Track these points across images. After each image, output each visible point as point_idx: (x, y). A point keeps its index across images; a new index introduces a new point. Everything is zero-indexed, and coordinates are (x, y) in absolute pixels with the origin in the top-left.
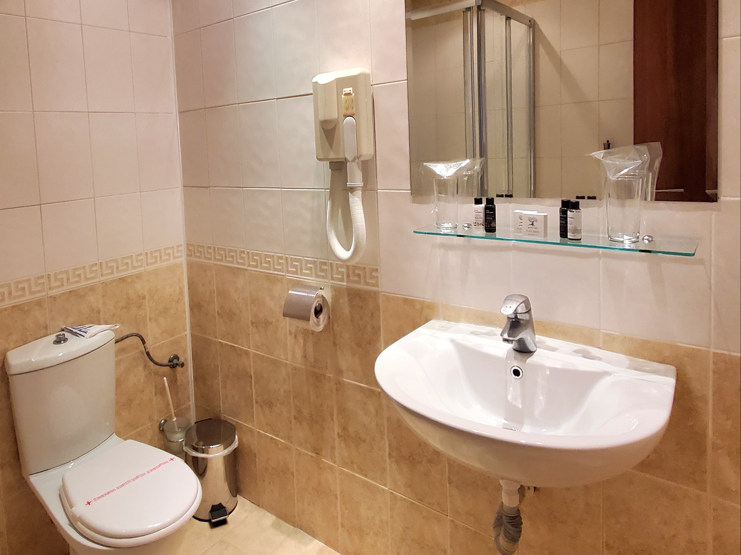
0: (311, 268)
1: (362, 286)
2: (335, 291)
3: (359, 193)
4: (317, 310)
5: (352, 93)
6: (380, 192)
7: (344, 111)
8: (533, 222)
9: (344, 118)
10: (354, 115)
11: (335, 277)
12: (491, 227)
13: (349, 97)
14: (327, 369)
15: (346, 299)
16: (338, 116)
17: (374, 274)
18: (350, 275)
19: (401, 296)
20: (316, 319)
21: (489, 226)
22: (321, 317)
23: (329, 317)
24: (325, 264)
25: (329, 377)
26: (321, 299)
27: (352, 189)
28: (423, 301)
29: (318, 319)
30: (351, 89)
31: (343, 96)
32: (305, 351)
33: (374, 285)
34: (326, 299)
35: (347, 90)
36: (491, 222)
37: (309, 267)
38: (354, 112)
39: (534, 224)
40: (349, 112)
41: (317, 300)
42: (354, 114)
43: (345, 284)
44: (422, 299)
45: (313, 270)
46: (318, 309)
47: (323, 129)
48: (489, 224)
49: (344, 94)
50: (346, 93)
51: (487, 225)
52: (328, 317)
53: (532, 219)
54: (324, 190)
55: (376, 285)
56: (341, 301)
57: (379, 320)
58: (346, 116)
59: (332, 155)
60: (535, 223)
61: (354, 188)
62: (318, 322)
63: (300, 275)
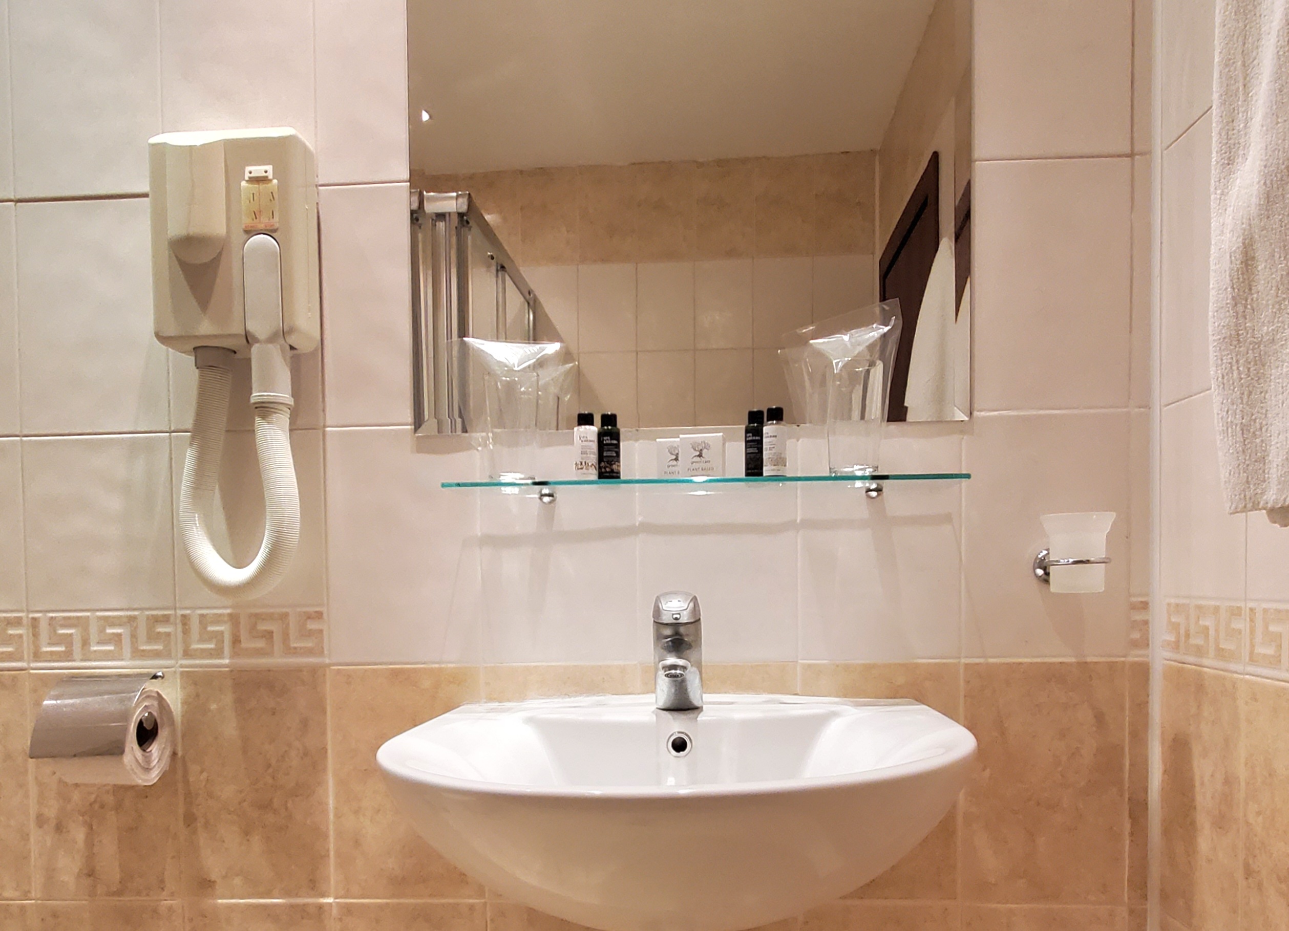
0: (119, 635)
1: (278, 660)
2: (195, 684)
3: (283, 419)
4: (145, 728)
5: (271, 177)
6: (331, 431)
7: (247, 221)
8: (701, 450)
9: (246, 236)
10: (275, 231)
11: (196, 650)
12: (612, 471)
13: (262, 186)
14: (163, 889)
15: (228, 698)
16: (227, 232)
17: (312, 625)
18: (242, 638)
19: (384, 667)
20: (141, 752)
21: (608, 470)
22: (155, 748)
23: (174, 754)
24: (166, 620)
25: (170, 909)
26: (156, 703)
27: (265, 409)
28: (440, 670)
29: (148, 754)
30: (269, 168)
31: (243, 184)
32: (90, 857)
33: (310, 652)
34: (169, 706)
35: (258, 170)
36: (612, 461)
37: (113, 634)
38: (277, 225)
39: (703, 455)
40: (262, 224)
41: (146, 704)
42: (275, 227)
43: (226, 661)
44: (437, 666)
45: (126, 642)
46: (148, 726)
47: (179, 260)
48: (608, 465)
49: (247, 178)
50: (252, 175)
51: (605, 468)
52: (172, 753)
53: (699, 444)
54: (168, 434)
55: (318, 651)
56: (214, 707)
57: (324, 733)
58: (250, 232)
59: (206, 328)
60: (704, 451)
61: (272, 405)
62: (148, 760)
63: (82, 660)
